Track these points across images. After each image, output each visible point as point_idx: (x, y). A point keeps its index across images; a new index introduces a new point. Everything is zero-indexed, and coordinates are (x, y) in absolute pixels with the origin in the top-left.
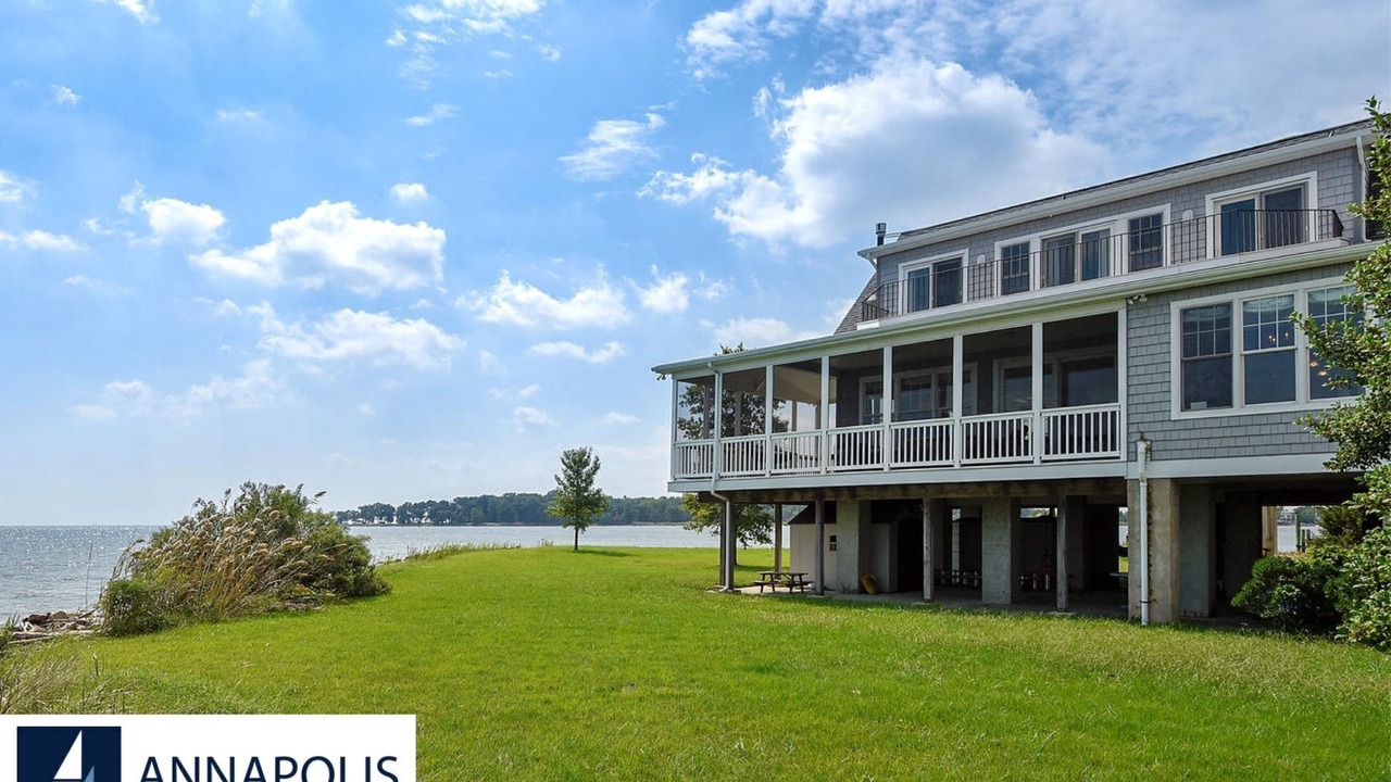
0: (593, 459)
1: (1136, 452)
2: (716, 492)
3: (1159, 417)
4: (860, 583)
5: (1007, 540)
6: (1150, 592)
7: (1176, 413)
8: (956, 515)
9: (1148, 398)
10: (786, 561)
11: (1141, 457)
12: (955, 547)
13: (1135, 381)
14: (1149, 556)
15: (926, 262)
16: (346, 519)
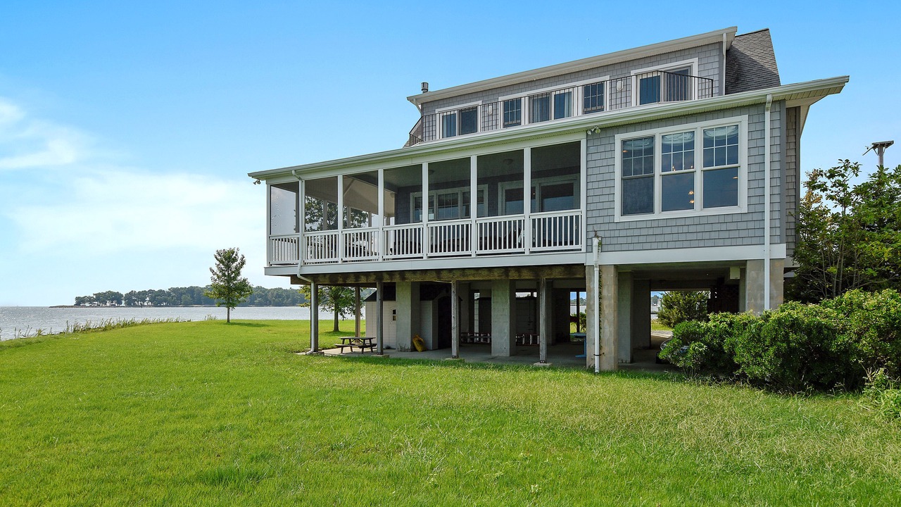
0: (240, 256)
1: (592, 245)
2: (301, 275)
3: (607, 220)
4: (412, 343)
5: (507, 312)
6: (600, 348)
7: (618, 217)
8: (477, 296)
9: (600, 206)
10: (363, 328)
11: (595, 249)
12: (476, 317)
13: (591, 193)
14: (600, 321)
15: (454, 108)
16: (84, 302)
